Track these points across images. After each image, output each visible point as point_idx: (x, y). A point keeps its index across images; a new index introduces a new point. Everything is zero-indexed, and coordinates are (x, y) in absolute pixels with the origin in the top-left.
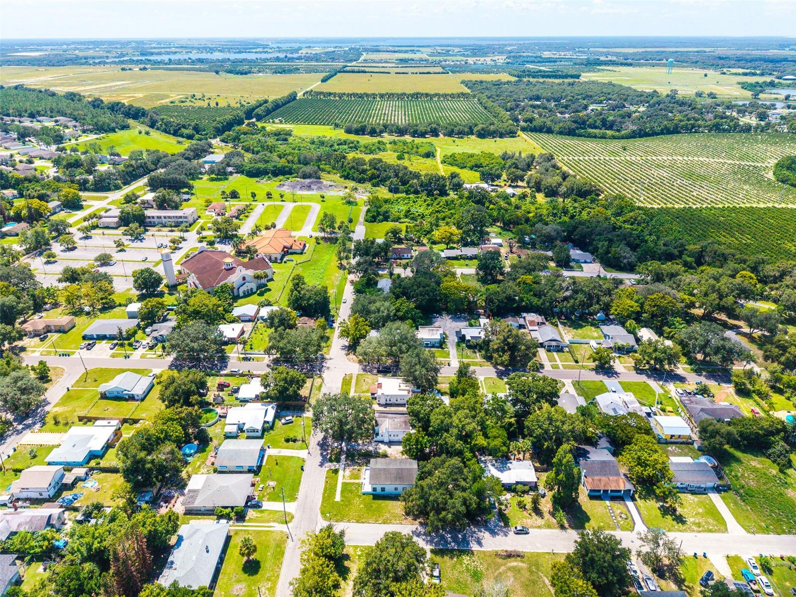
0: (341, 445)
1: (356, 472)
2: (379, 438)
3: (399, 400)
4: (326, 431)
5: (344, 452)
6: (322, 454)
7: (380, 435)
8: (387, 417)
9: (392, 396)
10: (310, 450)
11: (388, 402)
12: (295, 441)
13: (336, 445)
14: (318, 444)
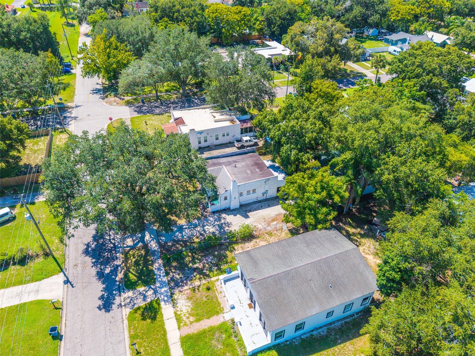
0: (142, 239)
1: (202, 294)
2: (220, 204)
3: (220, 137)
4: (99, 218)
5: (154, 253)
6: (100, 275)
7: (221, 198)
8: (220, 164)
9: (208, 131)
10: (71, 273)
11: (203, 144)
12: (23, 261)
13: (129, 242)
14: (86, 252)
